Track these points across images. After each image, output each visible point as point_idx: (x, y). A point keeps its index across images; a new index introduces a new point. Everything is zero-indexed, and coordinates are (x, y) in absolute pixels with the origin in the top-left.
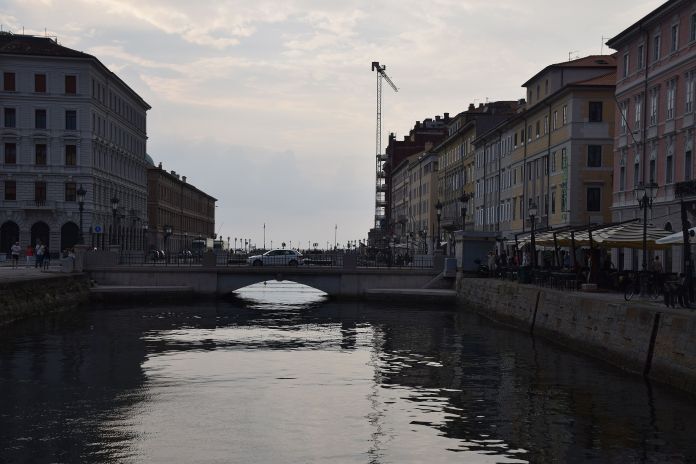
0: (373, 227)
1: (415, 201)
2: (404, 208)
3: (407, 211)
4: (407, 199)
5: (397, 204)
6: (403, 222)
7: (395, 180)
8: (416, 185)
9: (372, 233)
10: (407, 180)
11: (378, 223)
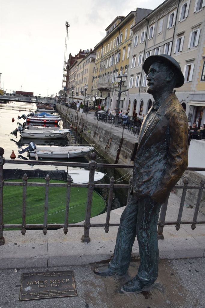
0: (61, 90)
1: (80, 78)
2: (74, 82)
3: (75, 83)
4: (76, 78)
5: (71, 81)
6: (73, 88)
7: (71, 71)
8: (80, 71)
9: (61, 92)
10: (76, 70)
11: (63, 88)
